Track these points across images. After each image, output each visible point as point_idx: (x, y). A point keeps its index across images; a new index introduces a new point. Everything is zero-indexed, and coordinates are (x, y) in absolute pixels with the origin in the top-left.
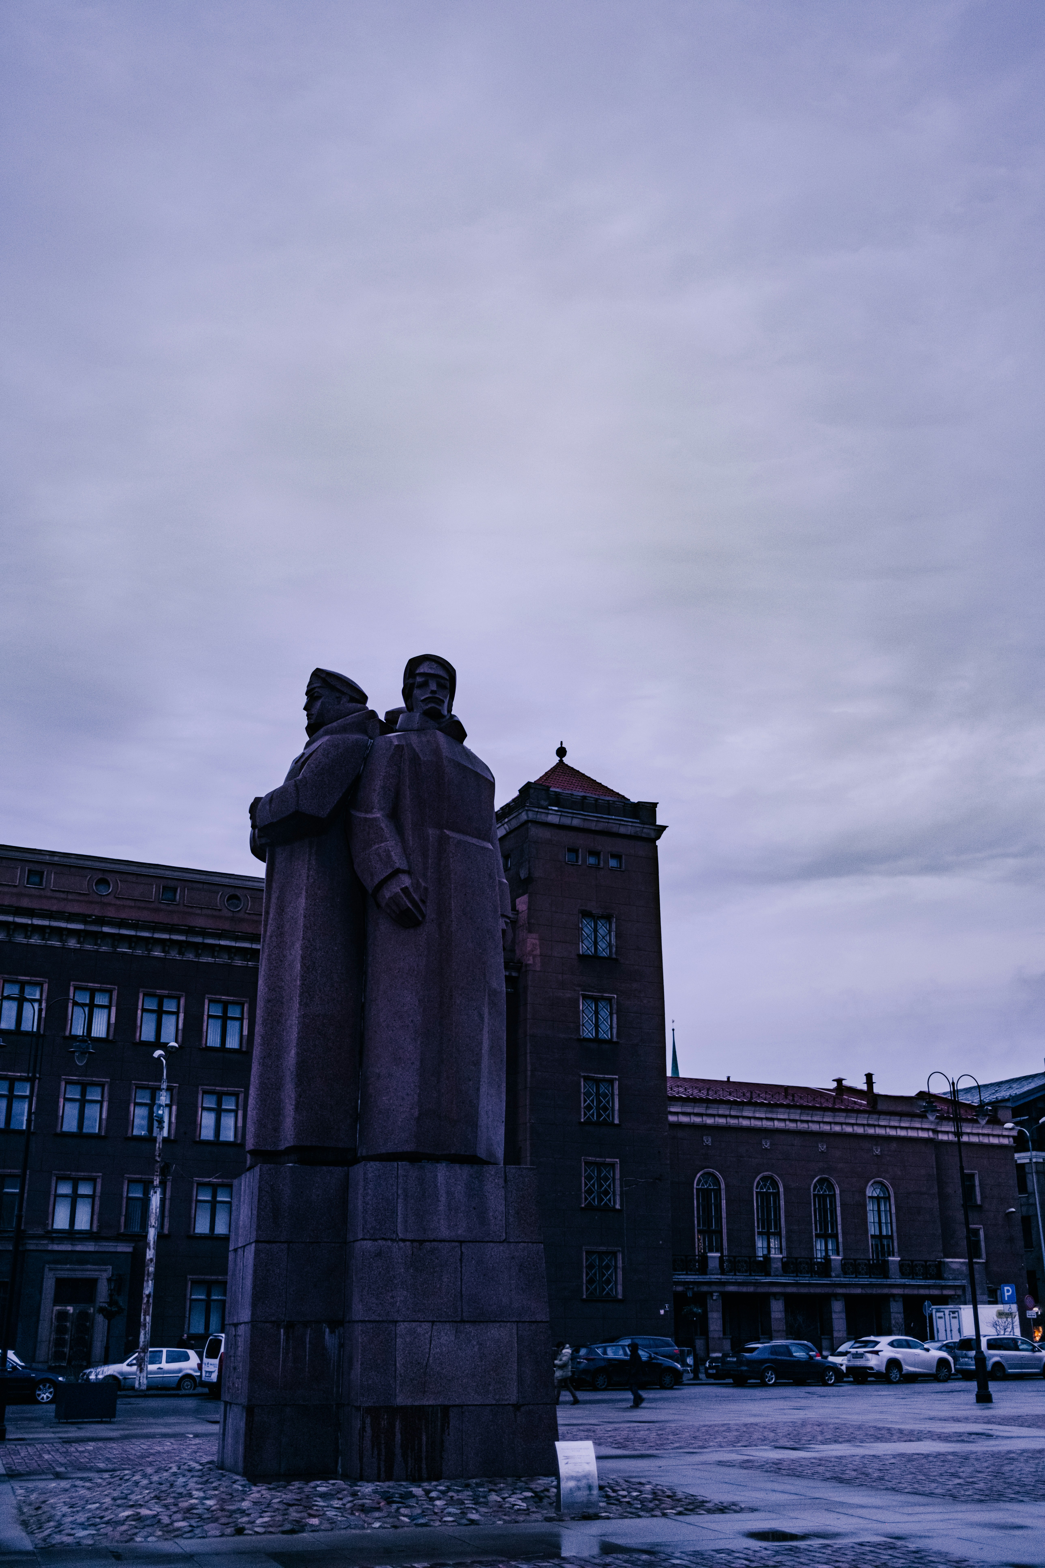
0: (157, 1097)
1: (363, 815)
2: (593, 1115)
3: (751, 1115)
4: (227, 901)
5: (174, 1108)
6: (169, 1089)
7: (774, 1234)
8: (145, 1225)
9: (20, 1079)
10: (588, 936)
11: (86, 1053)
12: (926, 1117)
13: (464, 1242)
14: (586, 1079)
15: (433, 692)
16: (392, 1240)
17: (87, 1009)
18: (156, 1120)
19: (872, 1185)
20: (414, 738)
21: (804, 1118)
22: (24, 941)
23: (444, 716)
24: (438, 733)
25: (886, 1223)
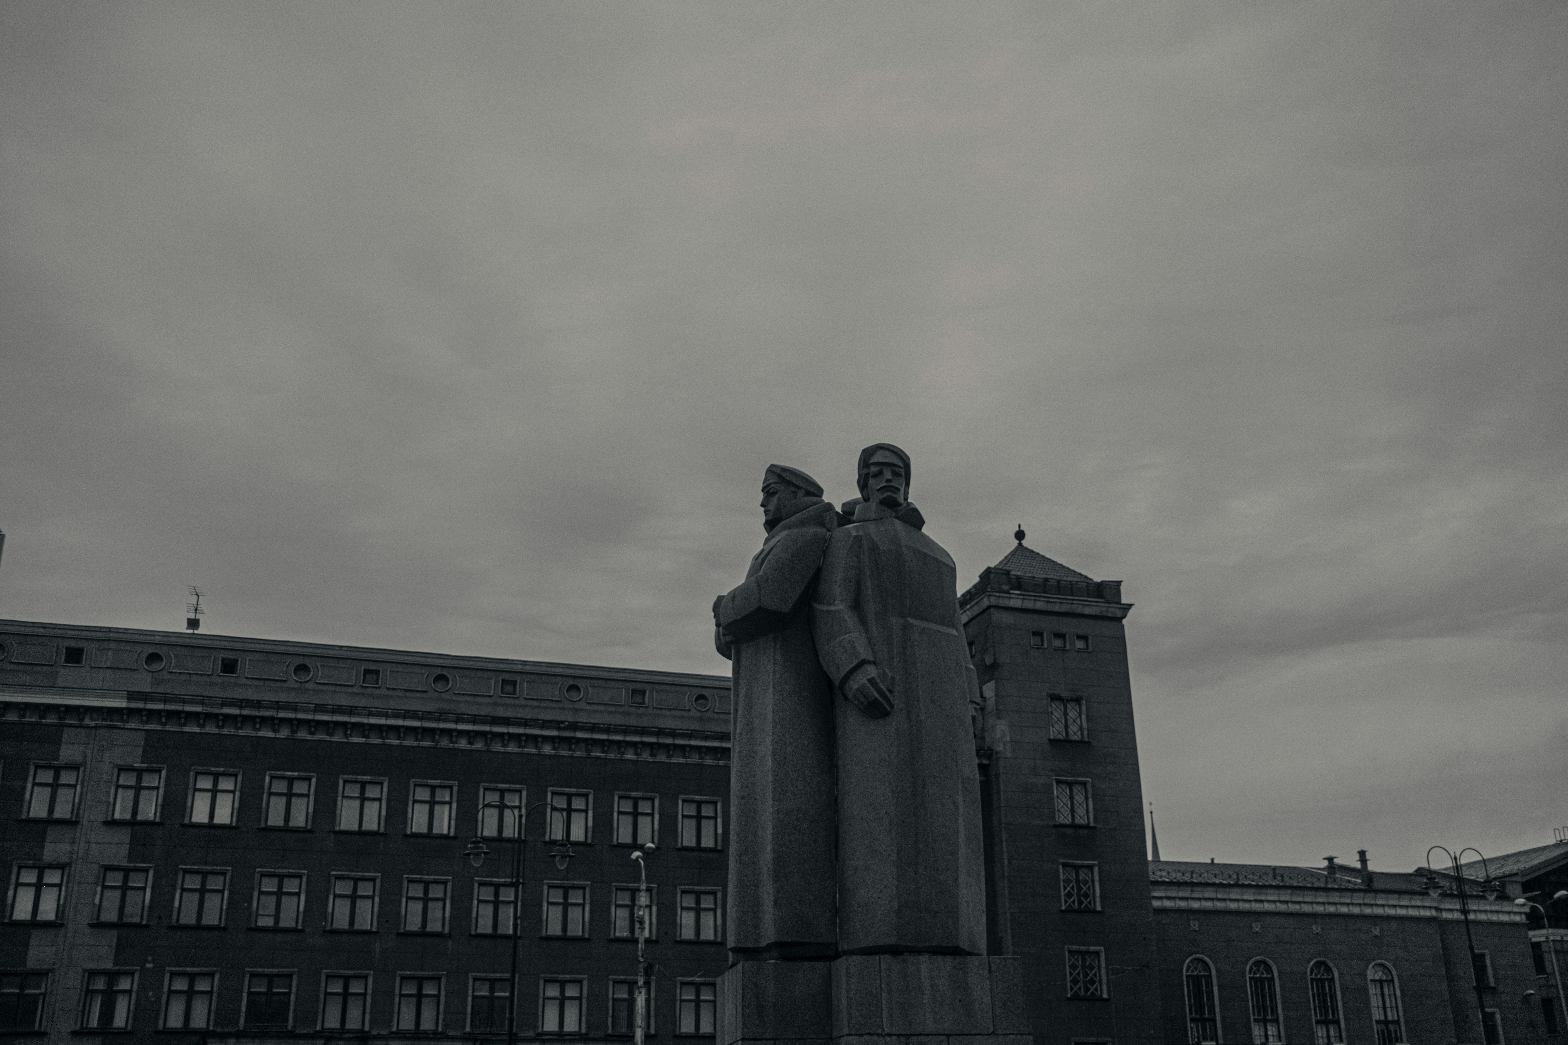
0: (637, 898)
1: (825, 608)
2: (1074, 902)
3: (1239, 897)
4: (696, 701)
5: (654, 909)
6: (649, 890)
7: (1271, 1021)
8: (631, 1025)
9: (505, 885)
10: (1058, 720)
11: (566, 857)
12: (1427, 894)
13: (951, 1035)
14: (1065, 865)
15: (888, 481)
16: (878, 1035)
17: (565, 814)
18: (638, 921)
19: (1373, 967)
20: (871, 528)
21: (1295, 899)
22: (502, 749)
23: (900, 505)
24: (896, 521)
25: (1391, 1007)
